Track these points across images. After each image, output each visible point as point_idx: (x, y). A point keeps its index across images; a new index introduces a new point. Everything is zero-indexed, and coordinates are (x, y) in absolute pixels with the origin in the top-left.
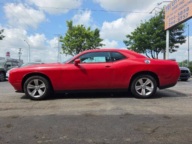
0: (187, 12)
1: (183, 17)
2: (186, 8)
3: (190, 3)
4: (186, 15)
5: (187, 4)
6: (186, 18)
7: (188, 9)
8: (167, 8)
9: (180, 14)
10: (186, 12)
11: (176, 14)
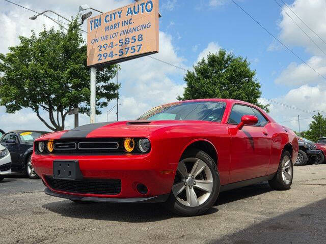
0: (140, 43)
1: (130, 51)
2: (136, 34)
3: (145, 28)
4: (137, 48)
5: (139, 28)
6: (136, 53)
7: (141, 38)
8: (93, 23)
9: (123, 41)
10: (137, 43)
11: (116, 41)
